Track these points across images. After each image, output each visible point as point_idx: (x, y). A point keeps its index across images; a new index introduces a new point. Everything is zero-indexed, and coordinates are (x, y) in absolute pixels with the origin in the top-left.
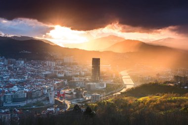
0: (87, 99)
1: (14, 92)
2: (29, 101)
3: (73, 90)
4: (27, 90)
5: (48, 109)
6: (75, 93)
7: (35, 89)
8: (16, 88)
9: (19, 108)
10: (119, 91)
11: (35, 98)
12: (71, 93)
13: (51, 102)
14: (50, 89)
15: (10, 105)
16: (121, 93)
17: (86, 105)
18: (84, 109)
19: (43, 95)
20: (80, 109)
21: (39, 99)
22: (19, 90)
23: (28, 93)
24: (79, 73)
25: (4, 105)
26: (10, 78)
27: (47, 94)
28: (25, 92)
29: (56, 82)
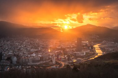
0: (74, 61)
1: (33, 57)
2: (41, 62)
3: (66, 56)
4: (40, 56)
5: (52, 67)
6: (67, 58)
7: (44, 55)
8: (34, 55)
9: (36, 65)
10: (93, 57)
11: (45, 60)
12: (65, 58)
13: (53, 63)
14: (53, 55)
15: (31, 64)
16: (95, 58)
17: (74, 65)
18: (72, 67)
19: (49, 59)
20: (70, 67)
21: (47, 61)
22: (36, 56)
23: (41, 58)
24: (69, 47)
25: (28, 64)
26: (31, 49)
27: (51, 58)
28: (39, 57)
29: (56, 52)
